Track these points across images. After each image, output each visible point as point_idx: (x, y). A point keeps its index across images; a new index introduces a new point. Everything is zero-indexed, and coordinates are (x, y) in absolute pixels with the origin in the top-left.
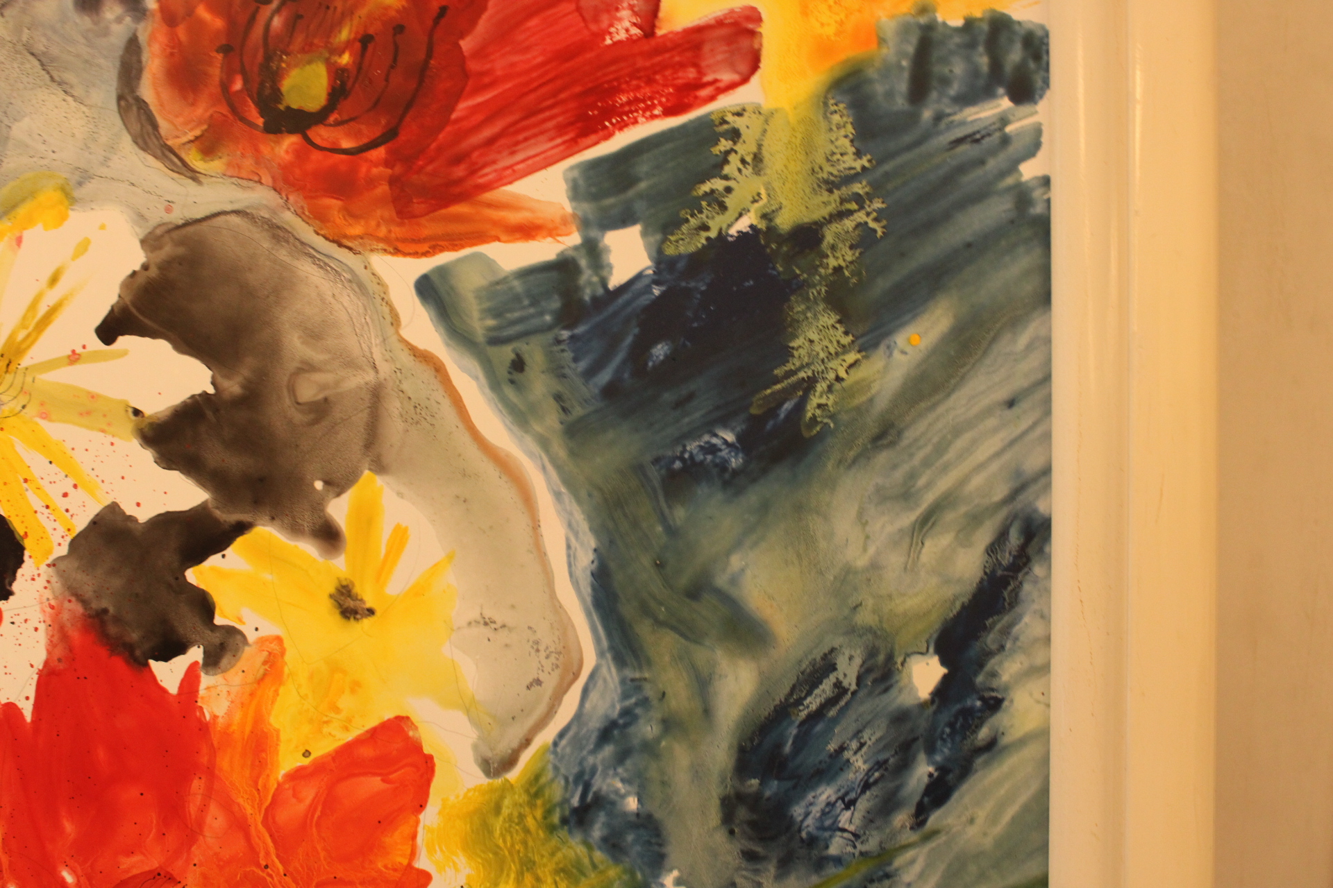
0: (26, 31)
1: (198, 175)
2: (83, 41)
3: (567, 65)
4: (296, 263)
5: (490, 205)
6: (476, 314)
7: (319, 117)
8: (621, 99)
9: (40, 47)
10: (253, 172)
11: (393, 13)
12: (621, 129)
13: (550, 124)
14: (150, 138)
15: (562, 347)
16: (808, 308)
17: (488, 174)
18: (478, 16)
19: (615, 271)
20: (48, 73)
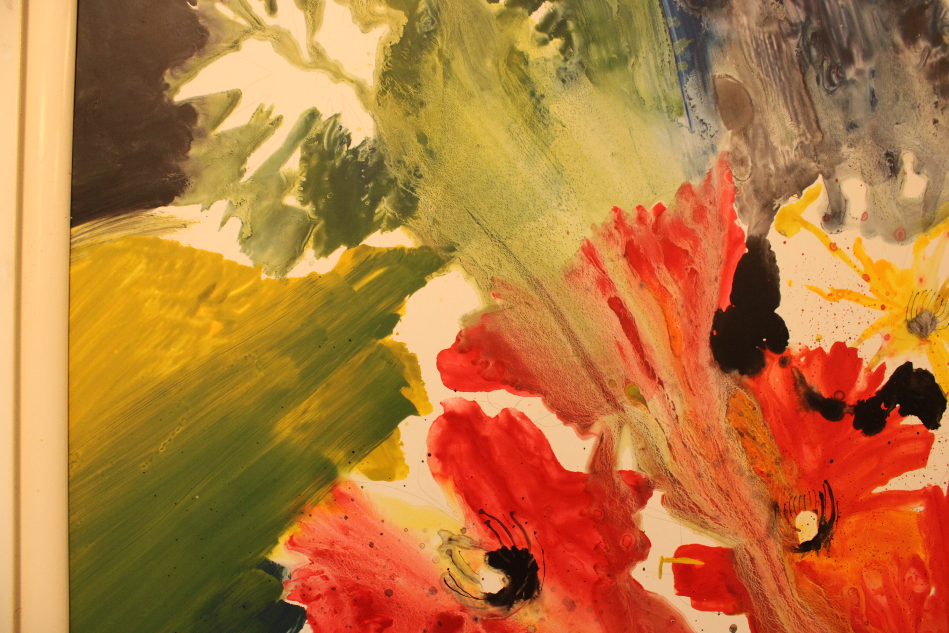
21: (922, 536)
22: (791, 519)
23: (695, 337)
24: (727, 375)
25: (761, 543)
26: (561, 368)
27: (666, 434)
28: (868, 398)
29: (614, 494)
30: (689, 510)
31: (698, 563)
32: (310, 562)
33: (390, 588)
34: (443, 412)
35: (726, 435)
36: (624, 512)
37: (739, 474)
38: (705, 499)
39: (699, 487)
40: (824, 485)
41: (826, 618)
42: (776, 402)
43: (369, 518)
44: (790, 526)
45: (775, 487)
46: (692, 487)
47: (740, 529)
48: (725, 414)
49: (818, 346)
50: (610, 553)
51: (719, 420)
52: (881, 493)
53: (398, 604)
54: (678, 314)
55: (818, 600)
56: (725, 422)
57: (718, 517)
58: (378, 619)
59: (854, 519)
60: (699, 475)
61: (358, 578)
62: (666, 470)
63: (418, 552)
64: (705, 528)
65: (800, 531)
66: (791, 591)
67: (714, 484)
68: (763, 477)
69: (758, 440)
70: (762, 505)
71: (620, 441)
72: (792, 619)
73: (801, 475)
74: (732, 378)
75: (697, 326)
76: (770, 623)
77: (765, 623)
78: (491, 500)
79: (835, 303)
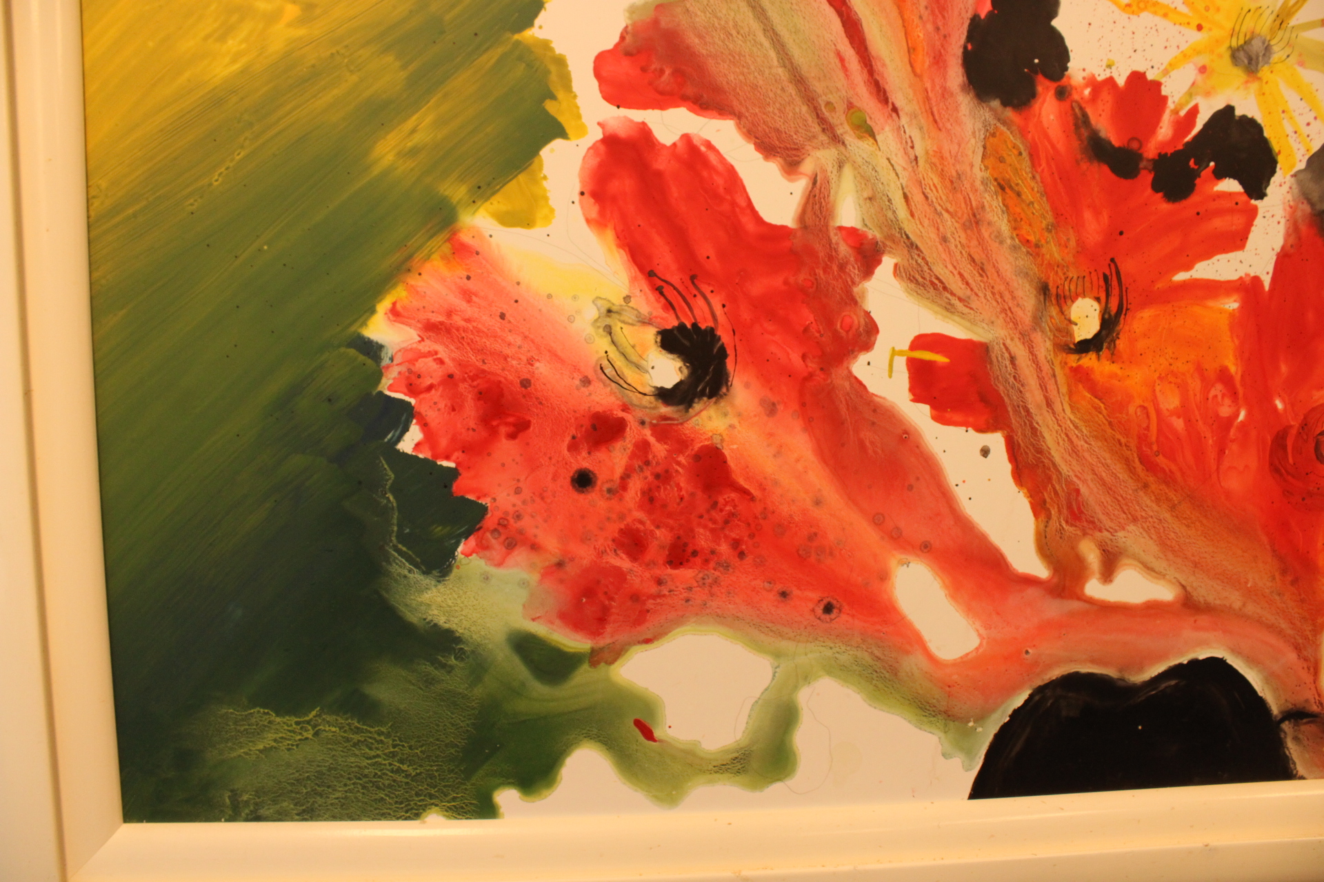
21: (1233, 341)
22: (1065, 308)
23: (942, 51)
24: (984, 105)
25: (1025, 338)
26: (761, 82)
27: (901, 179)
28: (1172, 151)
29: (831, 258)
30: (930, 285)
31: (940, 359)
32: (419, 339)
33: (528, 376)
34: (600, 136)
35: (982, 188)
36: (844, 283)
37: (997, 241)
38: (951, 272)
39: (944, 256)
40: (1109, 265)
41: (1106, 444)
42: (1049, 147)
43: (500, 279)
44: (1063, 317)
45: (1046, 262)
46: (935, 255)
47: (998, 317)
48: (980, 159)
49: (1108, 75)
50: (824, 339)
51: (972, 166)
52: (1184, 281)
53: (537, 398)
54: (921, 17)
55: (1097, 419)
56: (981, 170)
57: (969, 298)
58: (511, 420)
59: (1147, 314)
60: (944, 240)
61: (483, 361)
62: (900, 229)
63: (565, 328)
64: (951, 312)
65: (1076, 324)
66: (1062, 404)
67: (964, 252)
68: (1029, 247)
69: (1024, 197)
70: (1027, 286)
71: (839, 186)
72: (1061, 443)
73: (1080, 249)
74: (991, 109)
75: (945, 37)
76: (1034, 445)
77: (1027, 447)
78: (665, 259)
79: (1134, 18)
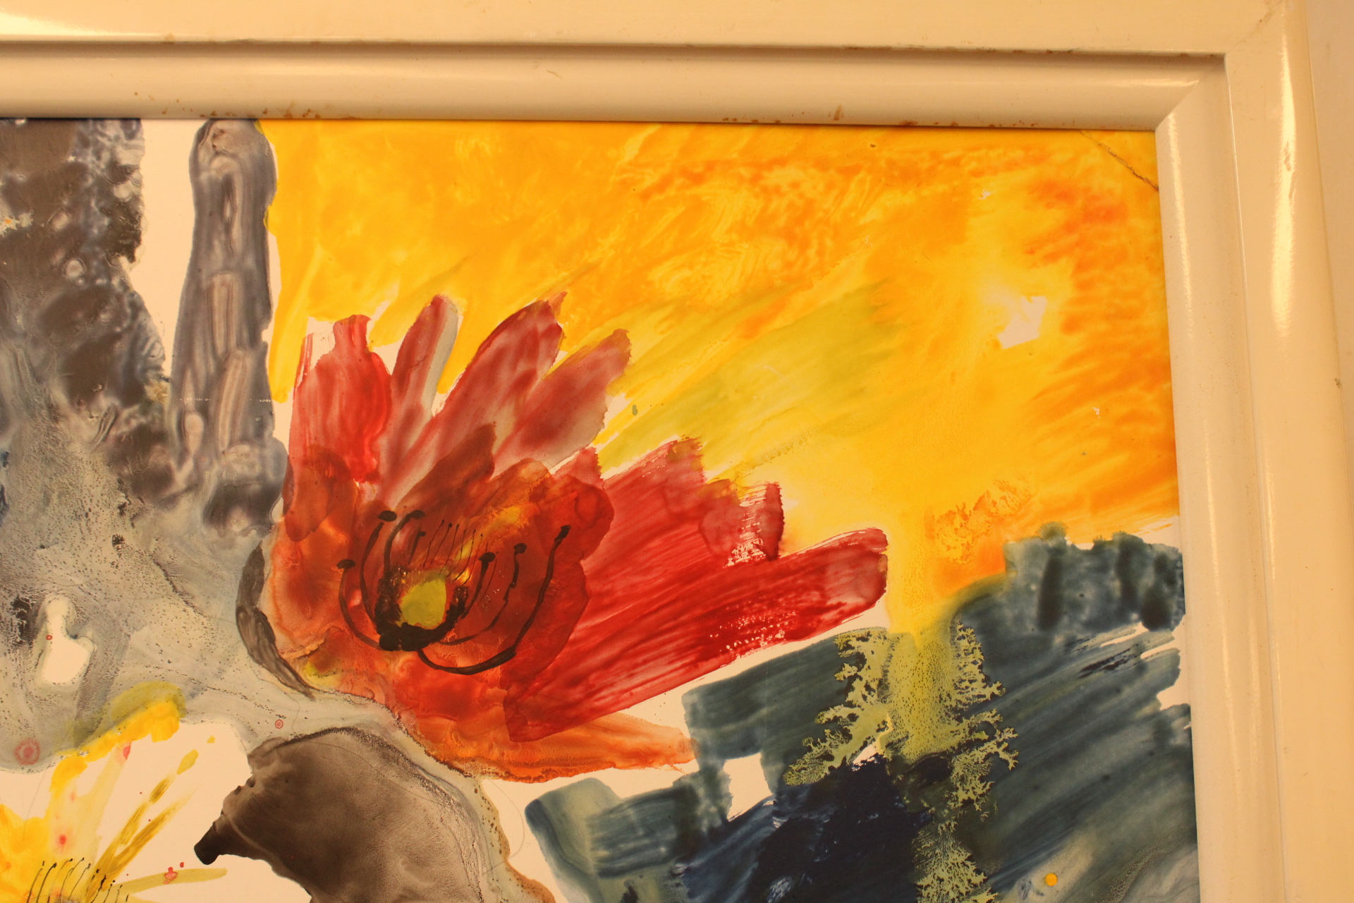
0: (154, 541)
1: (311, 690)
2: (209, 552)
3: (688, 587)
4: (404, 784)
5: (606, 729)
6: (588, 844)
7: (437, 635)
8: (743, 622)
9: (166, 558)
10: (367, 689)
11: (515, 532)
12: (742, 653)
13: (670, 647)
14: (265, 650)
15: (677, 881)
16: (937, 844)
17: (606, 696)
18: (601, 537)
19: (734, 801)
20: (171, 583)
